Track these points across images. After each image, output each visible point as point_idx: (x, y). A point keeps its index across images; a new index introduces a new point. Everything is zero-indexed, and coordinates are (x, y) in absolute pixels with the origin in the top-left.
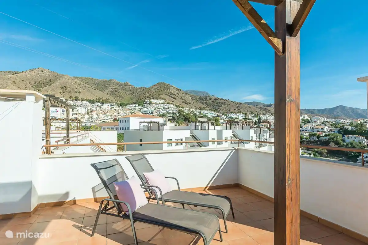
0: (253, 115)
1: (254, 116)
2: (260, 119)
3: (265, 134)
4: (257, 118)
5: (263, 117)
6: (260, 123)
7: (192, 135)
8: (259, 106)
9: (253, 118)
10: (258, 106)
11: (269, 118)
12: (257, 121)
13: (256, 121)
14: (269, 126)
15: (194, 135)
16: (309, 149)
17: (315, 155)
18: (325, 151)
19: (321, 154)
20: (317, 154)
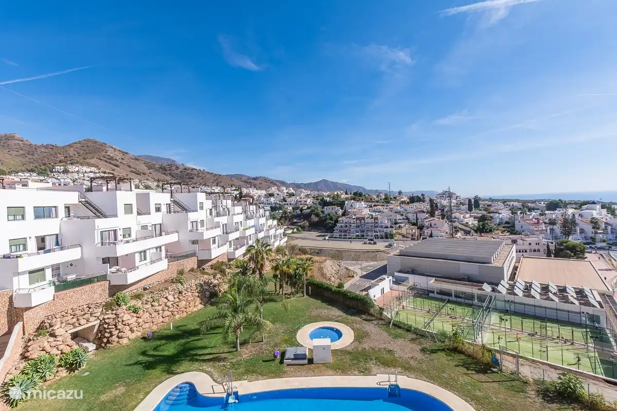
1: (234, 190)
2: (241, 193)
4: (238, 192)
5: (245, 191)
6: (241, 197)
7: (83, 200)
8: (244, 179)
10: (242, 179)
11: (251, 191)
12: (238, 195)
13: (236, 195)
14: (251, 201)
15: (89, 201)
16: (293, 224)
17: (298, 230)
18: (308, 224)
19: (303, 228)
20: (300, 228)
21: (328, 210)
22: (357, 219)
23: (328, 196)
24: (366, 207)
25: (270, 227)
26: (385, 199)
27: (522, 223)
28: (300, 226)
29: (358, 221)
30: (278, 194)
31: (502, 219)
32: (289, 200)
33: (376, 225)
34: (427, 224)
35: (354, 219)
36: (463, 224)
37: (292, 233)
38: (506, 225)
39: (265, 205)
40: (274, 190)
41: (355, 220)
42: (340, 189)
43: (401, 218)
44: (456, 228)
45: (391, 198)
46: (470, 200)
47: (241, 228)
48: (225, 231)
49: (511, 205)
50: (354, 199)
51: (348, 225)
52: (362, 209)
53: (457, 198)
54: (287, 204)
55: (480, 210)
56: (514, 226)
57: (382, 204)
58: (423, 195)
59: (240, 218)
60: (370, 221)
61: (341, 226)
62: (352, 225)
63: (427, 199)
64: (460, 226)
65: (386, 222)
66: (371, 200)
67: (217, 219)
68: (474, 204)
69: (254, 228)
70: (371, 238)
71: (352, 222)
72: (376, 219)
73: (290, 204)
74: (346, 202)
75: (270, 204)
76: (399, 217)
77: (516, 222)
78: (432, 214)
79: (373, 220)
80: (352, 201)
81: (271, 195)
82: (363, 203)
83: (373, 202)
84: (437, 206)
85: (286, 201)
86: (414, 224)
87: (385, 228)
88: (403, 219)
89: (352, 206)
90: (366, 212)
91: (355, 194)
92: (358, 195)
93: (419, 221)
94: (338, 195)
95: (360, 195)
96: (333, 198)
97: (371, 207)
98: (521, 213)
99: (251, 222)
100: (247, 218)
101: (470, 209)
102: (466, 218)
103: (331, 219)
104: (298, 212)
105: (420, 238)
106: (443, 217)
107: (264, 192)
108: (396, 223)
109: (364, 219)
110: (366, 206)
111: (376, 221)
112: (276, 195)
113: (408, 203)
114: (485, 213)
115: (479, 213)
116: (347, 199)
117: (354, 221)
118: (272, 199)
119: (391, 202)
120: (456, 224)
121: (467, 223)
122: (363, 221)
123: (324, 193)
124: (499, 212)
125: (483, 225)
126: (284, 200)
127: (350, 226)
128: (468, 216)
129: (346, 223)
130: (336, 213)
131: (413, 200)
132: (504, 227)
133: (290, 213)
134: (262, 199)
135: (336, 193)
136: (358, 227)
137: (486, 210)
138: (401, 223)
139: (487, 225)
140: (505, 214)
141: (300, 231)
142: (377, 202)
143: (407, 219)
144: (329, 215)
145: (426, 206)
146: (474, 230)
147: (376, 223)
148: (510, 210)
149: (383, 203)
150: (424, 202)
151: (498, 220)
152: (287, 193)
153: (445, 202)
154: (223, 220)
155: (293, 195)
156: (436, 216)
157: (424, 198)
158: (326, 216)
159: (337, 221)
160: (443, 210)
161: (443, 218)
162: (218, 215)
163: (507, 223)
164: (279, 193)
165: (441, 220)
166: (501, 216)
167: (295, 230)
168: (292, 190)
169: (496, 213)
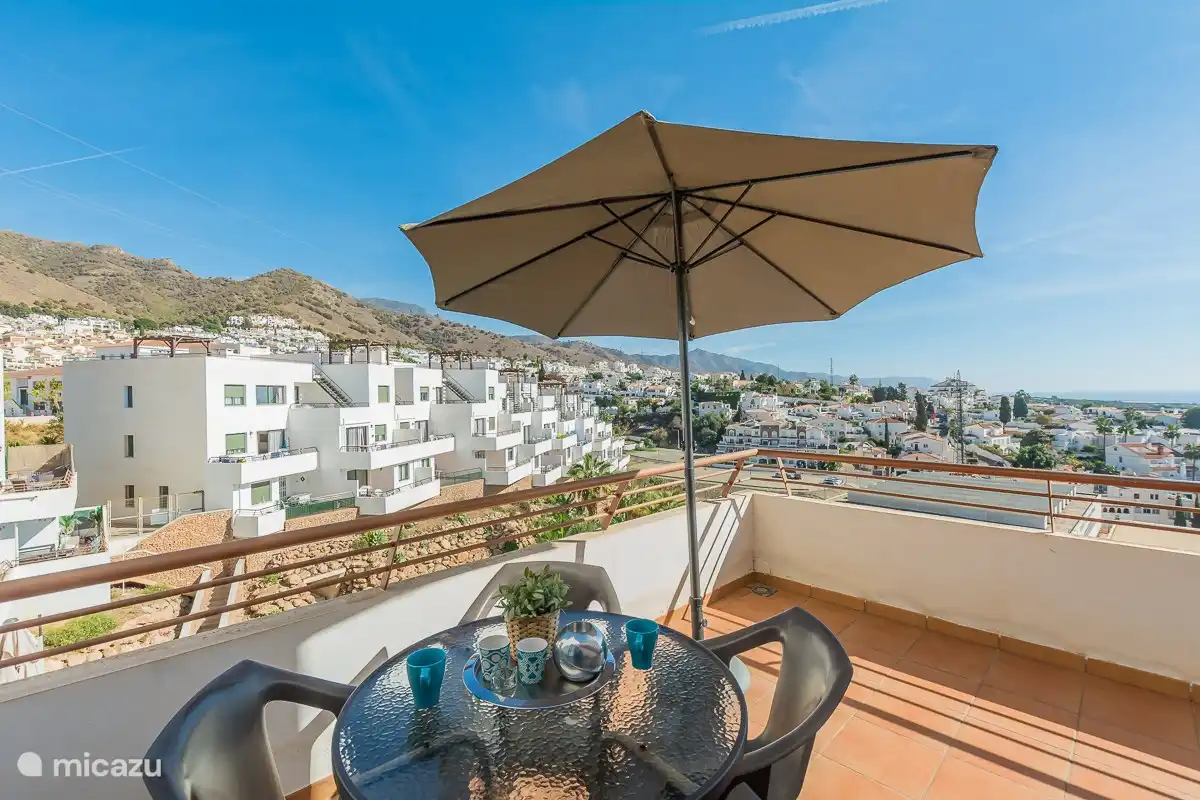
0: (530, 362)
1: (529, 365)
2: (541, 372)
3: (526, 386)
4: (536, 370)
5: (549, 368)
7: (319, 377)
8: (546, 344)
9: (526, 368)
10: (543, 346)
11: (561, 368)
15: (327, 379)
16: (639, 432)
17: (646, 444)
18: (666, 434)
19: (658, 442)
20: (651, 442)
21: (705, 409)
22: (764, 428)
23: (708, 381)
24: (782, 406)
25: (602, 436)
26: (823, 390)
27: (1122, 450)
28: (651, 437)
29: (765, 433)
30: (610, 376)
31: (1075, 441)
32: (630, 387)
33: (802, 441)
34: (907, 445)
35: (758, 427)
36: (986, 449)
37: (636, 449)
38: (1085, 455)
39: (586, 395)
40: (602, 366)
41: (759, 430)
42: (730, 369)
43: (854, 429)
44: (971, 455)
45: (834, 391)
46: (1005, 400)
47: (554, 434)
48: (527, 439)
49: (1100, 413)
50: (758, 389)
51: (745, 439)
52: (771, 408)
53: (976, 394)
54: (628, 395)
55: (1029, 421)
56: (1102, 458)
57: (815, 401)
58: (902, 386)
59: (550, 417)
60: (789, 433)
61: (732, 442)
62: (753, 439)
63: (911, 395)
64: (981, 452)
65: (822, 436)
66: (792, 393)
67: (515, 417)
68: (1013, 408)
69: (575, 436)
70: (792, 466)
71: (753, 434)
72: (803, 429)
73: (633, 395)
74: (743, 395)
75: (594, 393)
76: (848, 427)
77: (1108, 450)
78: (920, 425)
79: (795, 432)
80: (755, 393)
81: (597, 377)
82: (776, 397)
83: (797, 396)
84: (931, 409)
85: (625, 389)
86: (880, 444)
87: (819, 448)
88: (859, 432)
89: (753, 402)
90: (781, 416)
91: (761, 379)
92: (766, 383)
93: (892, 438)
94: (726, 381)
95: (771, 381)
96: (717, 386)
97: (792, 405)
98: (1121, 431)
99: (570, 425)
100: (563, 417)
101: (1004, 418)
102: (994, 436)
103: (711, 426)
104: (648, 410)
105: (893, 471)
106: (944, 430)
107: (583, 371)
108: (842, 440)
109: (776, 428)
110: (782, 403)
111: (802, 434)
112: (606, 377)
113: (870, 401)
114: (1038, 427)
115: (1026, 427)
116: (743, 389)
117: (757, 433)
118: (599, 385)
119: (834, 397)
120: (971, 448)
121: (996, 447)
122: (774, 433)
123: (699, 376)
124: (1072, 426)
125: (1031, 452)
126: (622, 387)
127: (749, 441)
128: (998, 431)
129: (741, 435)
130: (722, 416)
131: (879, 395)
132: (1080, 458)
133: (633, 412)
134: (581, 383)
135: (722, 377)
136: (766, 443)
137: (1040, 421)
138: (853, 440)
139: (1039, 453)
140: (1084, 432)
141: (651, 446)
142: (805, 396)
143: (867, 432)
144: (708, 418)
145: (909, 409)
146: (1011, 461)
147: (802, 437)
148: (1096, 423)
149: (817, 398)
150: (903, 399)
151: (1067, 443)
152: (627, 373)
153: (949, 402)
154: (525, 418)
155: (639, 378)
156: (928, 430)
157: (904, 392)
158: (702, 420)
159: (722, 431)
160: (944, 419)
161: (943, 434)
162: (517, 409)
163: (1087, 449)
164: (613, 373)
165: (938, 438)
166: (1073, 435)
167: (642, 445)
168: (636, 369)
169: (1063, 427)
